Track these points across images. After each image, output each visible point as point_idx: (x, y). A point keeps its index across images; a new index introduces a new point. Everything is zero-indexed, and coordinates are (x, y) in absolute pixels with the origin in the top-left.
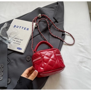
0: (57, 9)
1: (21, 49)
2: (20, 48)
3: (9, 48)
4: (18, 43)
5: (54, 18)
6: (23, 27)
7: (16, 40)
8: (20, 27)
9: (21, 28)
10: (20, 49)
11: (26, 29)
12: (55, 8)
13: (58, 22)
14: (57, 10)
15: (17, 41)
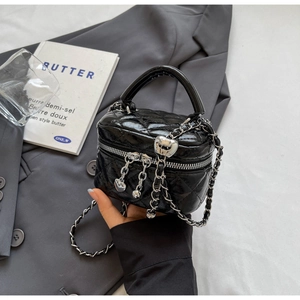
1: (70, 141)
2: (65, 138)
3: (26, 138)
4: (57, 120)
5: (195, 39)
6: (73, 69)
7: (50, 111)
8: (64, 67)
9: (68, 70)
10: (64, 140)
11: (85, 74)
13: (207, 55)
14: (206, 15)
15: (53, 115)
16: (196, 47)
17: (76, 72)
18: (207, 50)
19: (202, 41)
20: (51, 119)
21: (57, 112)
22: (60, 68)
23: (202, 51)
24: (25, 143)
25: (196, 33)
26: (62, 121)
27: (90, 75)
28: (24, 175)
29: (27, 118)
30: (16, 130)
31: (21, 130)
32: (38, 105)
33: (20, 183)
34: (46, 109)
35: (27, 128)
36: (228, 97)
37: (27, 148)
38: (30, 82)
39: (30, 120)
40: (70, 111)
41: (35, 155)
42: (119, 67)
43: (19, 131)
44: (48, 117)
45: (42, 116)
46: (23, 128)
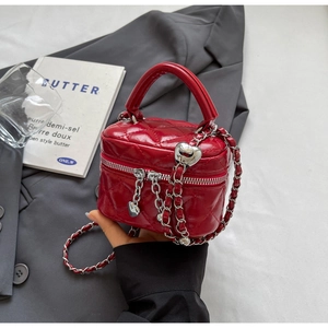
0: (218, 19)
1: (75, 163)
2: (70, 160)
3: (26, 161)
4: (60, 140)
5: (206, 49)
6: (75, 85)
7: (52, 130)
8: (66, 83)
9: (70, 86)
10: (69, 162)
11: (89, 89)
12: (212, 15)
13: (220, 66)
14: (217, 24)
15: (55, 135)
16: (208, 59)
17: (79, 88)
18: (220, 61)
19: (214, 51)
20: (53, 139)
21: (60, 131)
22: (61, 84)
23: (215, 63)
24: (25, 167)
25: (208, 43)
26: (66, 141)
27: (95, 90)
28: (25, 203)
29: (27, 139)
30: (14, 153)
31: (20, 152)
32: (38, 125)
33: (20, 212)
34: (47, 129)
35: (26, 150)
36: (246, 110)
37: (27, 172)
38: (28, 99)
39: (30, 142)
40: (74, 129)
41: (36, 180)
42: (125, 81)
43: (17, 153)
44: (49, 137)
45: (43, 137)
46: (22, 150)
